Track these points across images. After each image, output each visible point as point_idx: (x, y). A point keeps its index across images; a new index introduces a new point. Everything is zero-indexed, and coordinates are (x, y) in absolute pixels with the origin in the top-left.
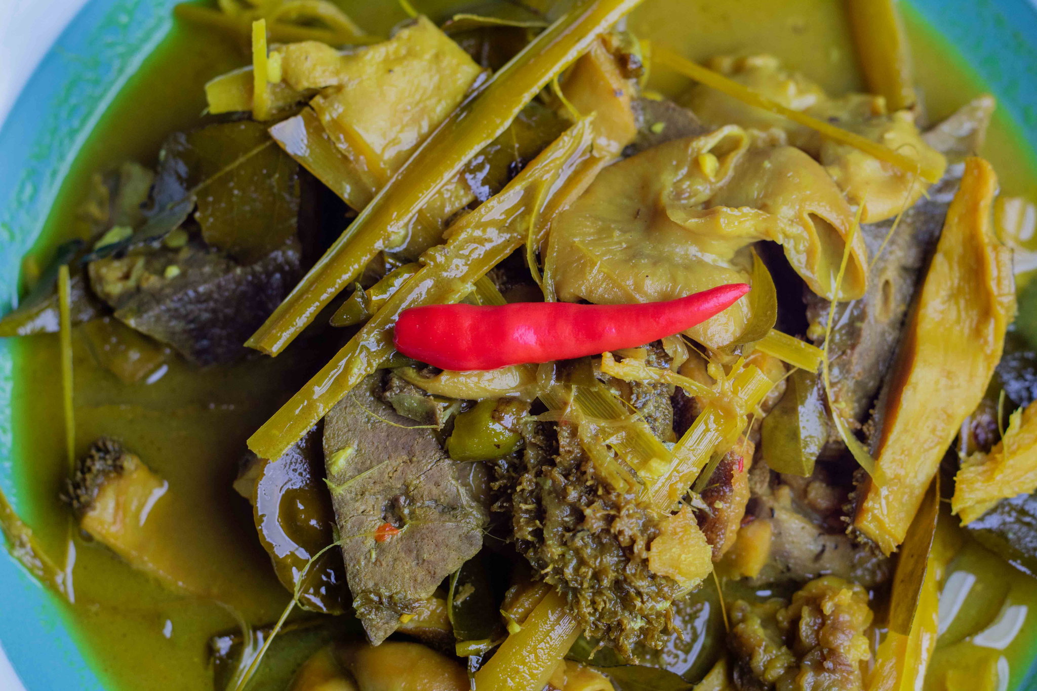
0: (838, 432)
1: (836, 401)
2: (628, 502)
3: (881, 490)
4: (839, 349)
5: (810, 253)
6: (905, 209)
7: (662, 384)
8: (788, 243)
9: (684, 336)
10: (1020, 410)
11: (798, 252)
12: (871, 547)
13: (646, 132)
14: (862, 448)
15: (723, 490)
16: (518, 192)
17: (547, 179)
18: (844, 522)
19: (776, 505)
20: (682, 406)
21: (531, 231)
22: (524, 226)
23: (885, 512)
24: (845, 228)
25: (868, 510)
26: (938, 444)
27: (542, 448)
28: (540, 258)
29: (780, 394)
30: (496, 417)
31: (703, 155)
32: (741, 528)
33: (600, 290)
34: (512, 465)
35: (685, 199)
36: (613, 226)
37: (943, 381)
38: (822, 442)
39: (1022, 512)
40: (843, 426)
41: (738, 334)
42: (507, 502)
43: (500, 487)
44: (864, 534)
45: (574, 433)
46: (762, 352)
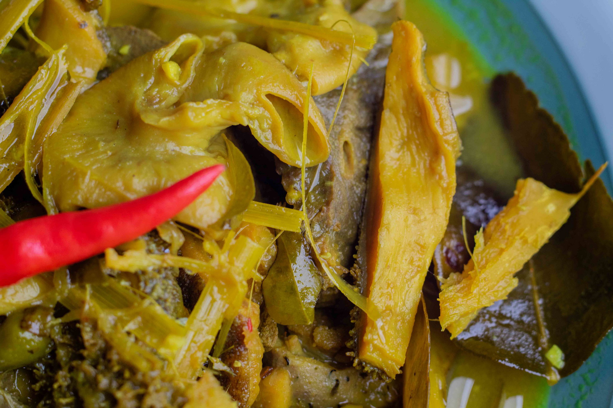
0: (330, 280)
1: (322, 253)
2: (153, 379)
3: (377, 322)
4: (316, 207)
5: (274, 129)
6: (349, 77)
7: (166, 269)
8: (253, 124)
9: (177, 223)
10: (481, 229)
11: (263, 130)
12: (378, 373)
13: (115, 55)
14: (353, 289)
15: (239, 351)
16: (10, 125)
17: (32, 109)
18: (350, 357)
19: (288, 354)
20: (188, 284)
21: (26, 157)
22: (19, 154)
23: (384, 341)
24: (300, 101)
25: (368, 343)
26: (418, 272)
27: (70, 346)
28: (38, 179)
29: (272, 257)
30: (25, 326)
31: (164, 63)
32: (262, 379)
33: (95, 196)
34: (48, 366)
35: (157, 103)
36: (97, 139)
37: (411, 217)
38: (318, 291)
39: (501, 316)
40: (332, 274)
41: (224, 211)
42: (48, 399)
43: (41, 388)
44: (369, 364)
45: (95, 327)
46: (250, 223)
